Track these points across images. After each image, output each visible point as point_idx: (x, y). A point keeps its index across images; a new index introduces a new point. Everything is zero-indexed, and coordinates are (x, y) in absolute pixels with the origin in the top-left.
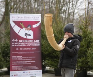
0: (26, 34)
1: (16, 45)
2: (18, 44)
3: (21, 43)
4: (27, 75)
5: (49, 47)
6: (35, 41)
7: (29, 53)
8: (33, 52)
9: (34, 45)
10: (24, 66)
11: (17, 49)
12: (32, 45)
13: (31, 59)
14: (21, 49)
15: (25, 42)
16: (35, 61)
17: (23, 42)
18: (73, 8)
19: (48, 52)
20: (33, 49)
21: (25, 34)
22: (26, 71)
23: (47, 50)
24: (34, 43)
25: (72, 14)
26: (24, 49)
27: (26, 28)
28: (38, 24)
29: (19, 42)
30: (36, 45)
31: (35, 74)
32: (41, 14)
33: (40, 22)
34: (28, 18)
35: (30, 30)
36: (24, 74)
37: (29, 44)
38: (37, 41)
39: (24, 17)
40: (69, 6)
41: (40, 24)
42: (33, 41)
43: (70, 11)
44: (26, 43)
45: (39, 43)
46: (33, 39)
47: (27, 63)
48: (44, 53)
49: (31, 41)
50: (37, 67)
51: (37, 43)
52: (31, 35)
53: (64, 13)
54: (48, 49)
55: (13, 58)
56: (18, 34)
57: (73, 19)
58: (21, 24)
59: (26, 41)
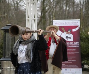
0: (67, 37)
4: (69, 72)
5: (87, 49)
8: (73, 53)
9: (74, 47)
10: (66, 65)
13: (72, 59)
16: (75, 61)
20: (73, 50)
22: (67, 69)
24: (74, 45)
27: (67, 32)
28: (77, 29)
31: (76, 72)
32: (79, 20)
33: (79, 27)
34: (68, 23)
35: (70, 33)
36: (66, 71)
38: (76, 43)
39: (65, 23)
41: (79, 28)
45: (78, 45)
46: (73, 42)
49: (71, 43)
50: (77, 66)
51: (77, 45)
58: (63, 29)
59: (67, 43)
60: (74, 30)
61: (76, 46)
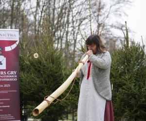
5: (32, 84)
6: (9, 73)
8: (6, 92)
9: (8, 80)
12: (5, 80)
13: (2, 103)
16: (9, 106)
18: (74, 33)
19: (32, 92)
20: (5, 86)
23: (29, 88)
24: (8, 76)
25: (73, 42)
28: (14, 46)
30: (11, 80)
32: (18, 30)
38: (12, 73)
40: (66, 29)
42: (7, 73)
43: (68, 38)
45: (16, 76)
46: (6, 70)
48: (25, 93)
49: (2, 73)
50: (12, 115)
51: (13, 76)
52: (2, 64)
53: (60, 40)
54: (31, 87)
57: (74, 51)
60: (8, 49)
61: (12, 78)
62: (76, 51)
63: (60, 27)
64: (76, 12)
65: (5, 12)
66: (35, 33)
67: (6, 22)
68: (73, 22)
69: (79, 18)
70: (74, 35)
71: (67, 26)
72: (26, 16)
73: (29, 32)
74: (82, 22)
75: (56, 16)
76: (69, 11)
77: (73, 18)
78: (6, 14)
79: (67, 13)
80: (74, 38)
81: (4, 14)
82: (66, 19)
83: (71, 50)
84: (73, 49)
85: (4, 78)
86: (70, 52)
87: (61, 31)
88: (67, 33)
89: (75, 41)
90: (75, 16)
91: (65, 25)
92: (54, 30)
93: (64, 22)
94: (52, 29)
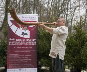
0: (23, 34)
1: (13, 44)
2: (14, 43)
3: (18, 42)
5: (44, 47)
6: (31, 40)
7: (25, 51)
8: (30, 51)
10: (20, 64)
11: (14, 48)
13: (27, 58)
14: (18, 48)
15: (21, 41)
16: (31, 60)
17: (20, 41)
18: (71, 15)
19: (44, 51)
20: (29, 48)
21: (21, 33)
22: (22, 69)
23: (43, 49)
24: (31, 42)
25: (70, 20)
26: (21, 48)
29: (16, 41)
30: (32, 44)
34: (25, 17)
37: (26, 43)
38: (33, 40)
39: (21, 17)
40: (67, 13)
42: (30, 40)
43: (68, 18)
44: (23, 42)
45: (35, 42)
47: (24, 61)
48: (40, 52)
49: (27, 40)
50: (32, 65)
52: (27, 35)
55: (10, 56)
56: (16, 33)
59: (23, 40)
61: (33, 43)
62: (72, 26)
63: (62, 11)
64: (73, 2)
65: (30, 2)
66: (48, 15)
67: (31, 8)
68: (71, 8)
69: (74, 6)
70: (71, 16)
71: (67, 11)
72: (43, 5)
73: (44, 14)
74: (76, 8)
75: (60, 5)
76: (68, 2)
77: (71, 6)
78: (31, 3)
79: (67, 3)
80: (71, 18)
81: (30, 3)
82: (66, 7)
83: (69, 25)
84: (70, 25)
85: (28, 43)
86: (69, 26)
87: (63, 14)
88: (67, 15)
89: (72, 20)
90: (72, 5)
91: (66, 10)
92: (59, 13)
93: (65, 8)
94: (58, 13)
